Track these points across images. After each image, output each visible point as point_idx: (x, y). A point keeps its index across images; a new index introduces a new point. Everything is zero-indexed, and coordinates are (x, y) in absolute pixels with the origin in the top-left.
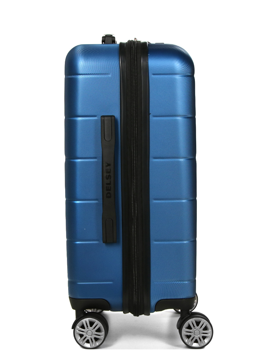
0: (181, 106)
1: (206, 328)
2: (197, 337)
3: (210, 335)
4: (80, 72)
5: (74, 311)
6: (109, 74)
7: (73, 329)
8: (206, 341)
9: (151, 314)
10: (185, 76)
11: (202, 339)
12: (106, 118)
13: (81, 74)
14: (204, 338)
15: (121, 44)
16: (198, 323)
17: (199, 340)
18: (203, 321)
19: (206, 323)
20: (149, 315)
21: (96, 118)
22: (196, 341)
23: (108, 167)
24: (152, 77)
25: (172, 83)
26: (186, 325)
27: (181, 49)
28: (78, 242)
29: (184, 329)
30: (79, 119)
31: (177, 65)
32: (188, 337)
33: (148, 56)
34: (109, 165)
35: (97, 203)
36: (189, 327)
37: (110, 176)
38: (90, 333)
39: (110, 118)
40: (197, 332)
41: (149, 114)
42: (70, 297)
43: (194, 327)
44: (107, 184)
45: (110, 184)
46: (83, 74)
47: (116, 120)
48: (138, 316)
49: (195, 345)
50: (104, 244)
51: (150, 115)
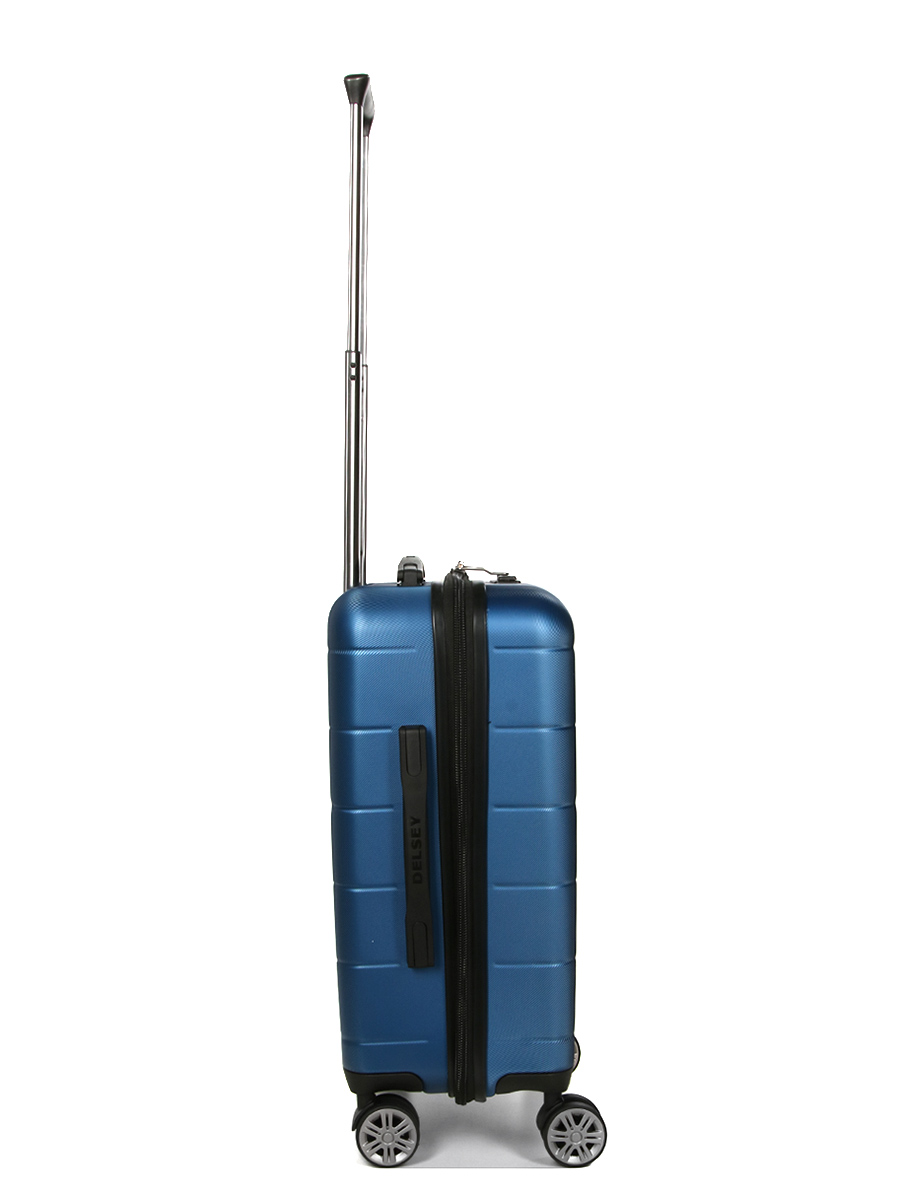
0: (548, 707)
1: (593, 1128)
2: (576, 1145)
3: (600, 1139)
4: (358, 642)
5: (355, 1096)
6: (413, 647)
7: (355, 1132)
8: (594, 1151)
9: (488, 1099)
10: (559, 651)
11: (585, 1148)
12: (408, 732)
13: (360, 649)
14: (590, 1146)
15: (435, 587)
16: (578, 1119)
17: (579, 1151)
18: (587, 1114)
19: (594, 1118)
20: (485, 1100)
21: (389, 731)
22: (575, 1153)
23: (416, 826)
24: (494, 652)
25: (532, 664)
26: (555, 1122)
27: (546, 596)
28: (360, 967)
29: (552, 1131)
30: (358, 732)
31: (541, 627)
32: (560, 1145)
33: (486, 612)
34: (416, 821)
35: (394, 892)
36: (561, 1127)
37: (419, 841)
38: (388, 1136)
39: (417, 731)
40: (576, 1136)
41: (488, 723)
42: (345, 1069)
43: (570, 1125)
44: (414, 858)
45: (419, 857)
46: (363, 649)
47: (428, 734)
48: (463, 1104)
49: (573, 1160)
50: (411, 969)
51: (490, 725)
